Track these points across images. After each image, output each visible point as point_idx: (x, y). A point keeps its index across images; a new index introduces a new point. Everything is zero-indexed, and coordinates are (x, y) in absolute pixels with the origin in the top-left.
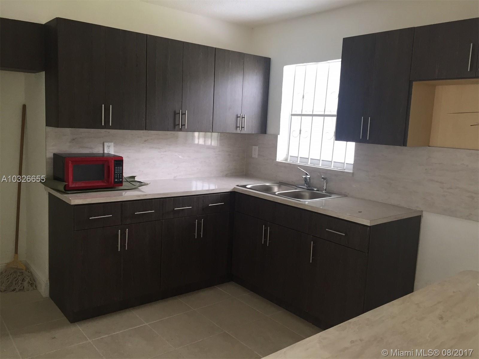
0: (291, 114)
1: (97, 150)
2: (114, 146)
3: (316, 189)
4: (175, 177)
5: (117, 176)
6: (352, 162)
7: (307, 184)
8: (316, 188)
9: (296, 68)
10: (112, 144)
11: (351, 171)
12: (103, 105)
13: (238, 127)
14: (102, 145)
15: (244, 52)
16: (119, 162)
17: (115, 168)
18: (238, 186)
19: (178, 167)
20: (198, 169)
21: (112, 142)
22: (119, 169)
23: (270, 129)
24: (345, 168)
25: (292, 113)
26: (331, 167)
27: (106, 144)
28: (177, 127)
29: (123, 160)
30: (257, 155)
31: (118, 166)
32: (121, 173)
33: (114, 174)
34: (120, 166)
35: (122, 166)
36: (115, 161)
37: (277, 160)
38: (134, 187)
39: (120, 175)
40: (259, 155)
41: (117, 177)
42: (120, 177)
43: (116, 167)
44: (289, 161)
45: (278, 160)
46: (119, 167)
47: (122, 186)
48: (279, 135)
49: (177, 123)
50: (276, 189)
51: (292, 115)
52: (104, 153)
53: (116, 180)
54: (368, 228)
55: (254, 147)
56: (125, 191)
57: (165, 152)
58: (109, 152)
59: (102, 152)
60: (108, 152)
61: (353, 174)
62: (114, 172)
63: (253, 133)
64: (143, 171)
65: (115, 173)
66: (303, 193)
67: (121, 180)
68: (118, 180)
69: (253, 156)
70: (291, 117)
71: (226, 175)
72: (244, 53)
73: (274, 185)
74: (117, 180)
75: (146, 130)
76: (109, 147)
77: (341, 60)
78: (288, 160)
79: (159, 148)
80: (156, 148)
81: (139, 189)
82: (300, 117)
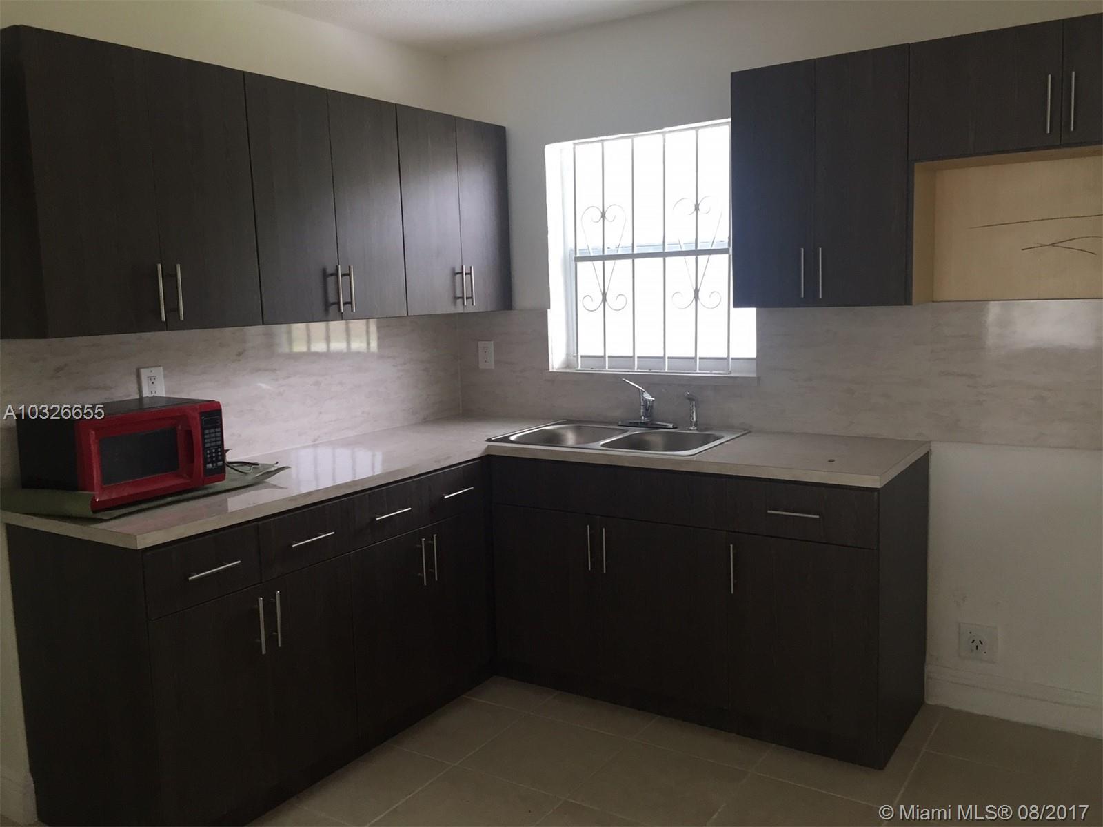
0: (575, 258)
1: (125, 392)
2: (165, 377)
3: (671, 426)
4: (316, 440)
5: (211, 453)
6: (753, 354)
7: (648, 417)
8: (671, 423)
9: (574, 148)
10: (159, 372)
11: (754, 375)
12: (159, 266)
13: (458, 298)
14: (134, 378)
15: (456, 115)
16: (212, 414)
17: (203, 434)
18: (489, 440)
19: (321, 413)
20: (363, 412)
21: (160, 366)
22: (213, 435)
23: (523, 298)
24: (730, 370)
25: (578, 255)
26: (696, 370)
27: (145, 373)
28: (333, 309)
29: (220, 410)
30: (493, 363)
31: (209, 429)
32: (218, 446)
33: (203, 450)
34: (215, 427)
35: (221, 426)
36: (202, 414)
37: (551, 370)
38: (249, 479)
39: (217, 452)
40: (496, 362)
41: (211, 457)
42: (217, 456)
43: (207, 432)
44: (580, 368)
45: (553, 368)
46: (212, 431)
47: (223, 479)
48: (549, 308)
49: (332, 299)
50: (570, 438)
51: (577, 259)
52: (141, 399)
53: (208, 466)
54: (876, 493)
55: (481, 344)
56: (234, 492)
57: (288, 377)
58: (154, 394)
59: (137, 397)
60: (152, 396)
61: (758, 378)
62: (204, 444)
63: (489, 310)
64: (240, 435)
65: (205, 449)
66: (648, 438)
67: (220, 464)
68: (213, 466)
69: (482, 366)
70: (576, 265)
71: (425, 419)
72: (455, 117)
73: (561, 428)
74: (211, 465)
75: (263, 324)
76: (152, 379)
77: (730, 120)
78: (578, 367)
79: (274, 370)
80: (266, 370)
81: (265, 482)
82: (599, 264)
